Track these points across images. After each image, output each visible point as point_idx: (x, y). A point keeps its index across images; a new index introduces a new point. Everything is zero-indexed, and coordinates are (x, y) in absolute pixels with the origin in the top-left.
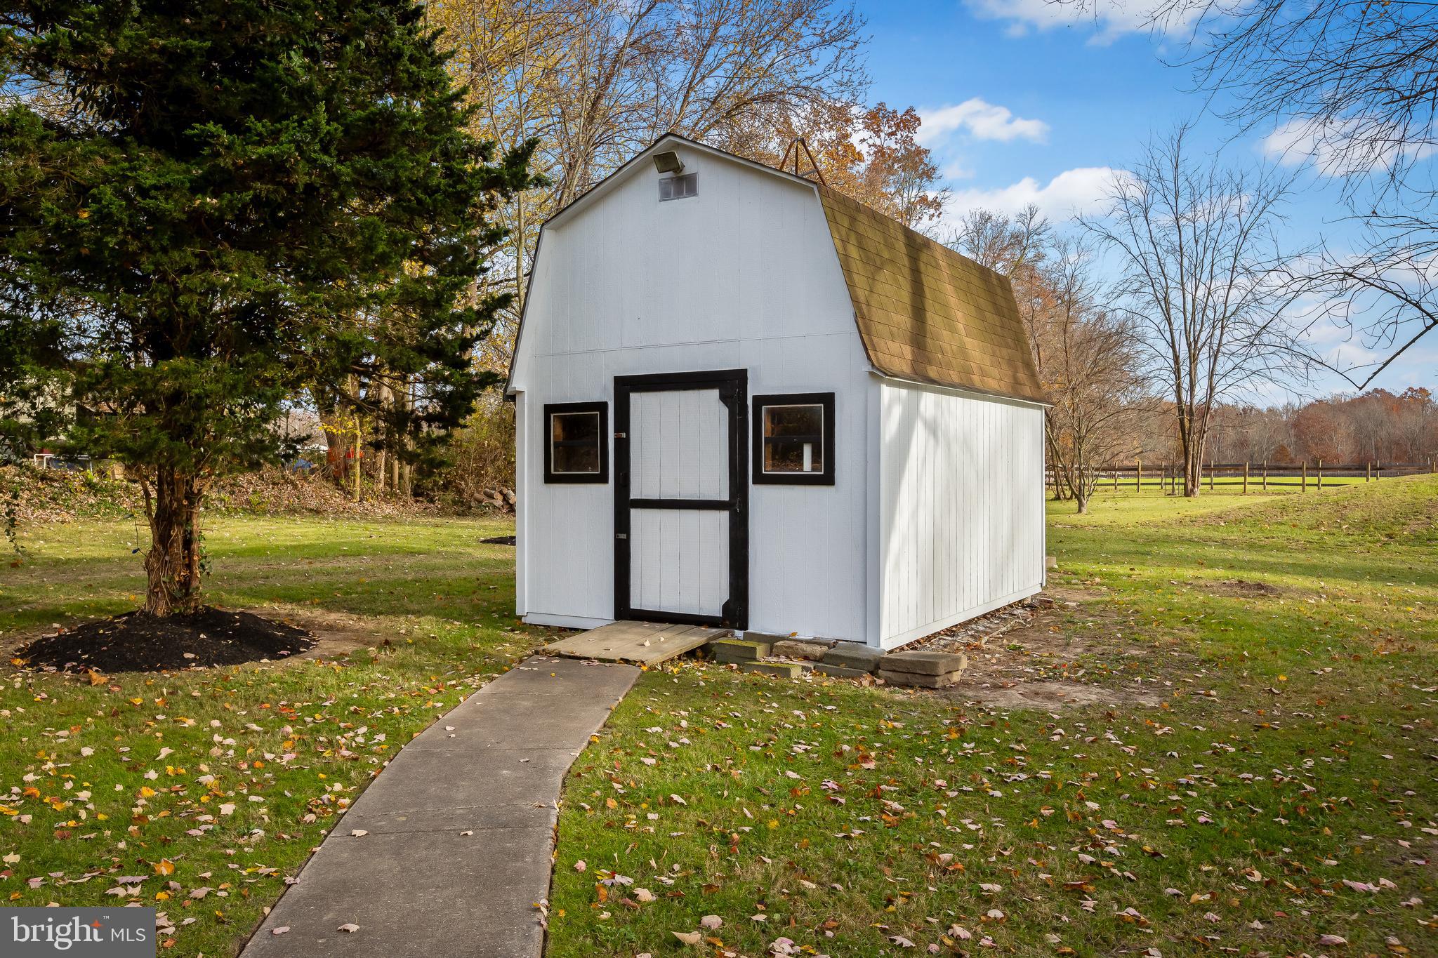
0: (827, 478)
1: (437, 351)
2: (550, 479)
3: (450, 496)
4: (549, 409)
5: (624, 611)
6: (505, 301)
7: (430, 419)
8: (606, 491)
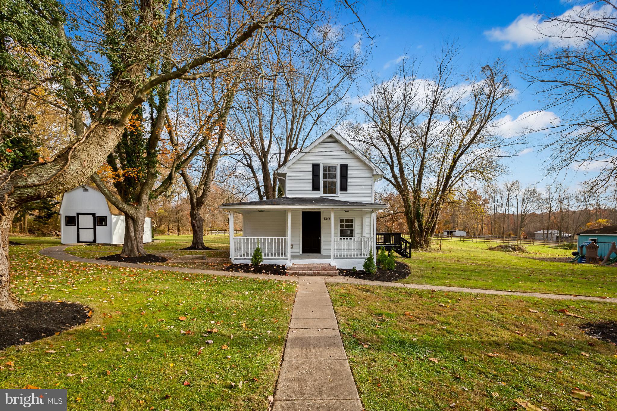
0: (106, 225)
1: (47, 208)
2: (66, 225)
3: (40, 232)
4: (66, 216)
5: (78, 241)
6: (59, 203)
7: (45, 217)
8: (76, 227)
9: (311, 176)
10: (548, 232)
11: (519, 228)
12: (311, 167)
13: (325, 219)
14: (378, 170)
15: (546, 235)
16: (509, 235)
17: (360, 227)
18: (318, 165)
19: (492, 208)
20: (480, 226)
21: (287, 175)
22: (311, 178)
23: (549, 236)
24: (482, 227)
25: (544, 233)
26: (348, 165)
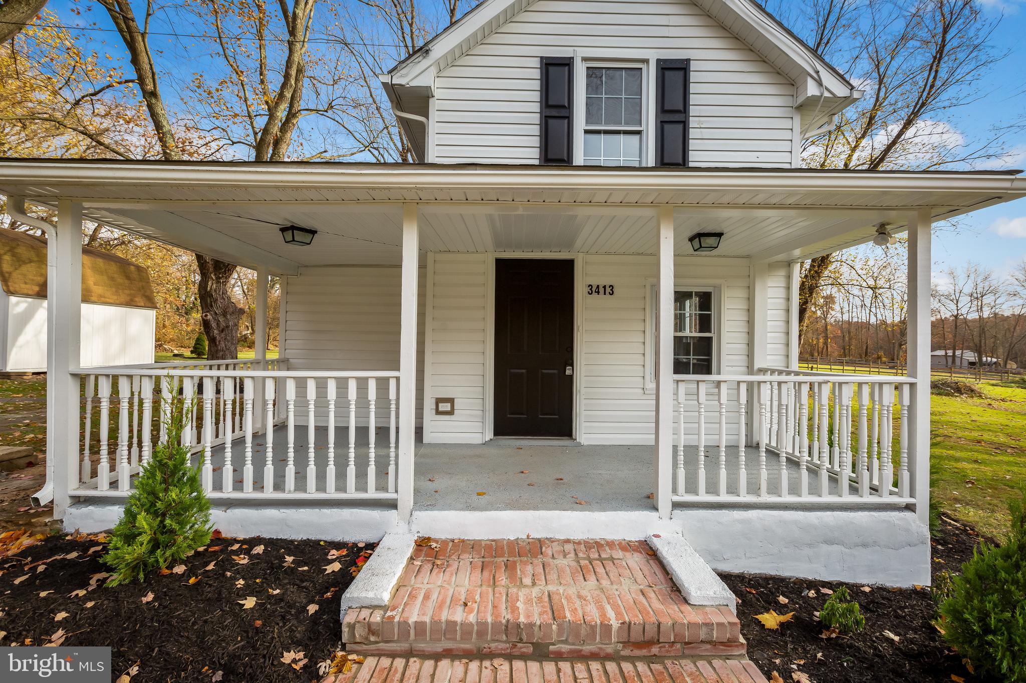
9: (536, 107)
10: (954, 353)
11: (897, 346)
12: (536, 74)
13: (594, 290)
14: (828, 79)
15: (950, 360)
16: (879, 358)
17: (743, 327)
18: (567, 64)
19: (845, 310)
20: (821, 341)
21: (434, 105)
22: (536, 118)
23: (958, 361)
24: (826, 343)
25: (946, 356)
26: (693, 66)
